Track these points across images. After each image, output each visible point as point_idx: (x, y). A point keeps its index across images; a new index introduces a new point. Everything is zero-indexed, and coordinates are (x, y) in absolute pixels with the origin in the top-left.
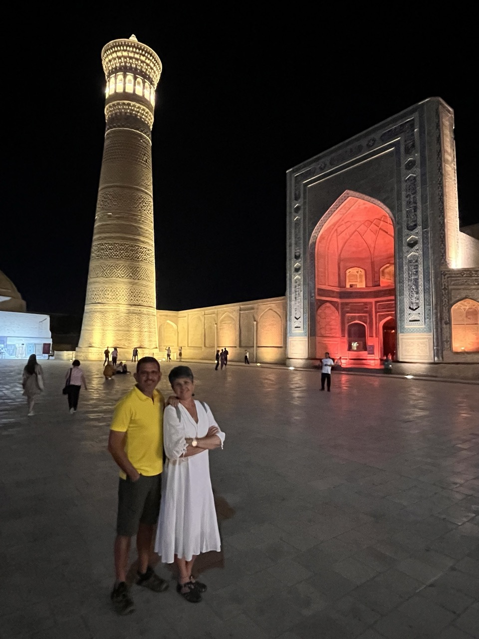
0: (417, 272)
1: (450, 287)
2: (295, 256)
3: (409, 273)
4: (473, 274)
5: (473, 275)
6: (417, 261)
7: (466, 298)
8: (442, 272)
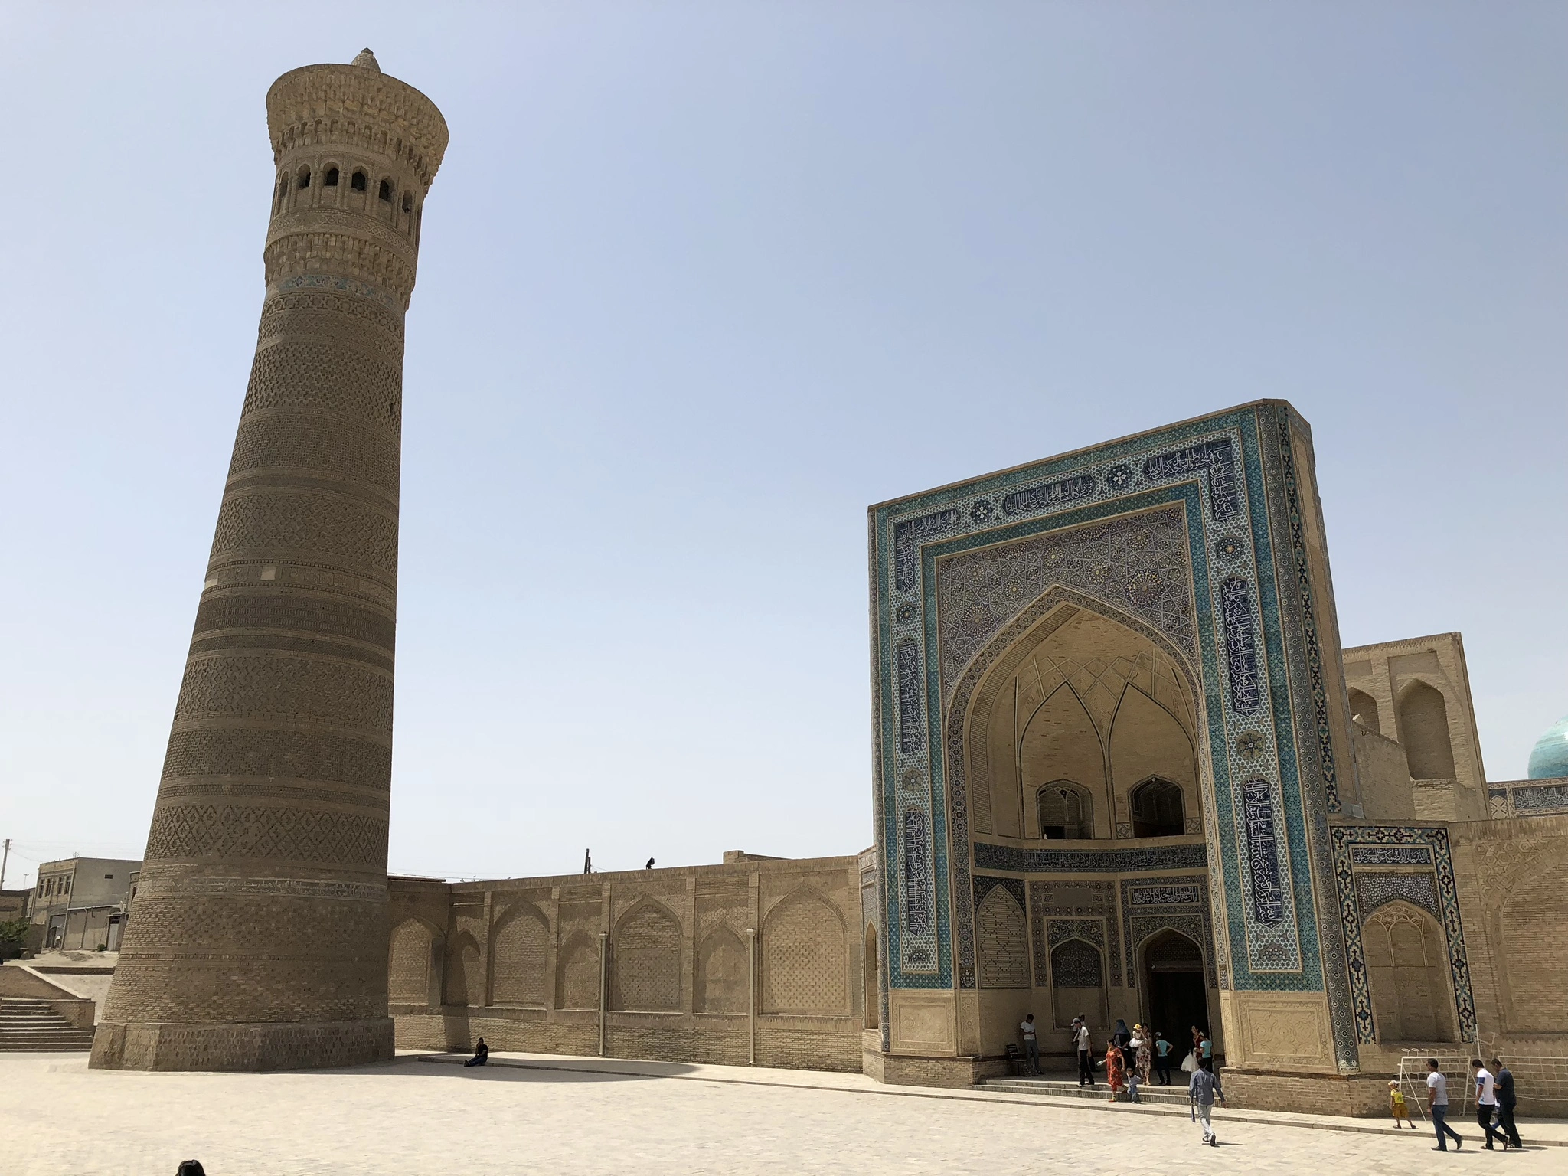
0: (1269, 824)
1: (1357, 869)
2: (903, 743)
3: (1248, 825)
4: (1403, 836)
5: (1403, 841)
6: (1266, 797)
7: (1394, 897)
8: (1333, 831)
